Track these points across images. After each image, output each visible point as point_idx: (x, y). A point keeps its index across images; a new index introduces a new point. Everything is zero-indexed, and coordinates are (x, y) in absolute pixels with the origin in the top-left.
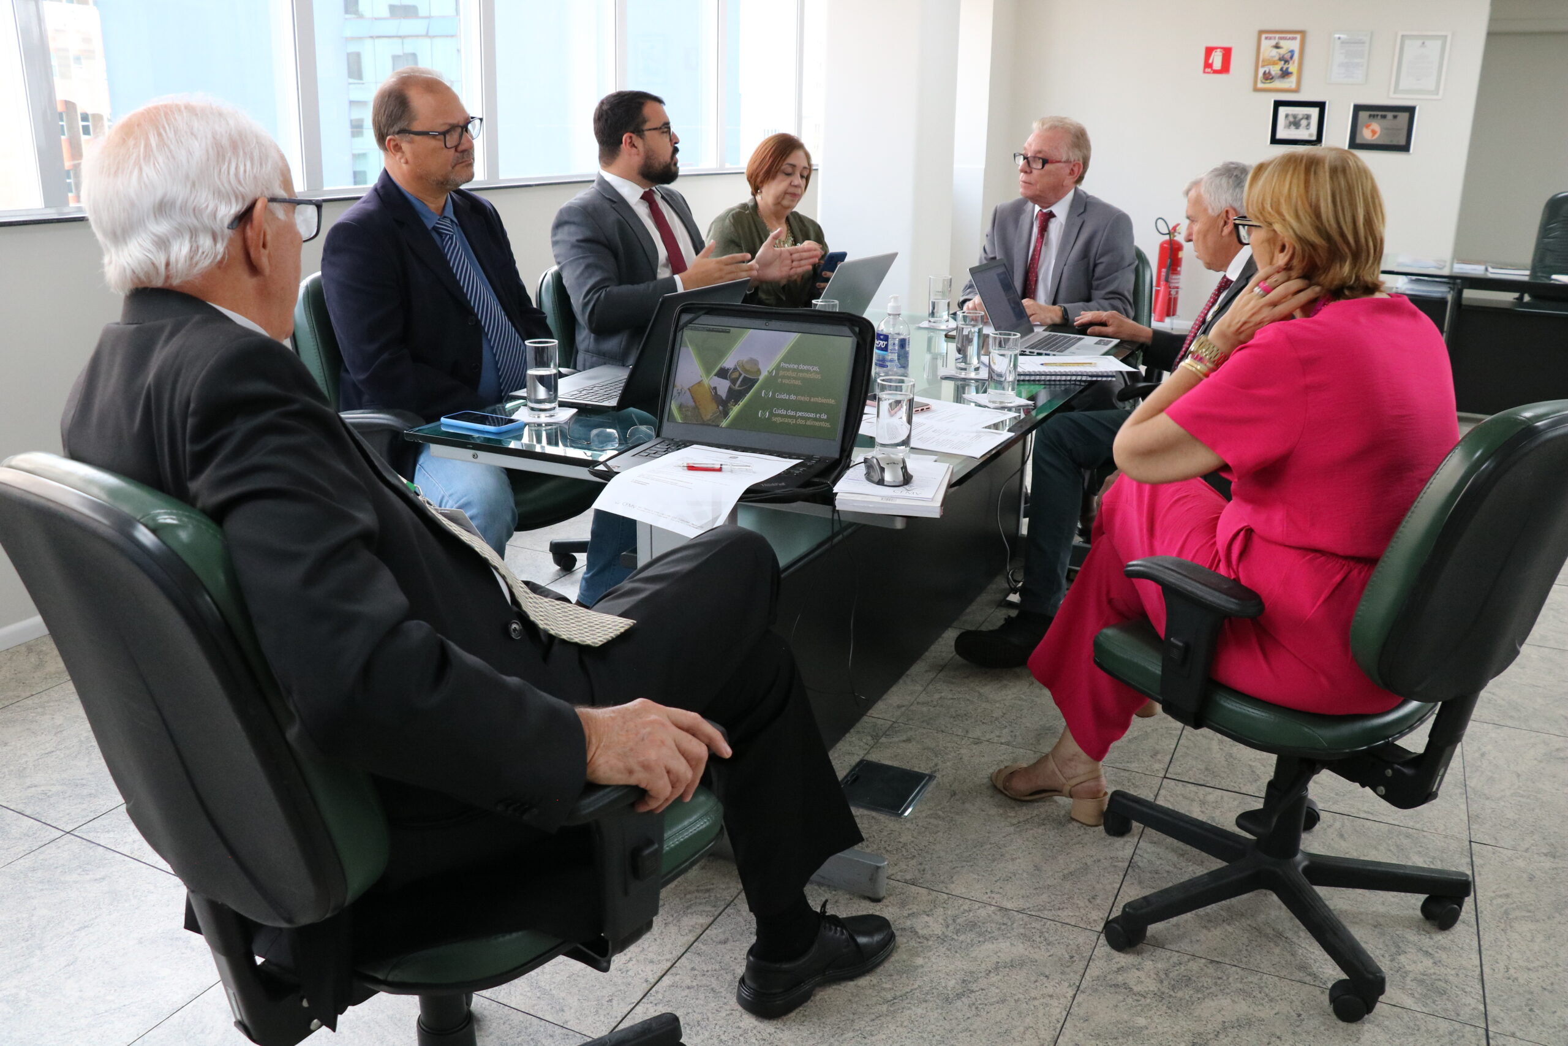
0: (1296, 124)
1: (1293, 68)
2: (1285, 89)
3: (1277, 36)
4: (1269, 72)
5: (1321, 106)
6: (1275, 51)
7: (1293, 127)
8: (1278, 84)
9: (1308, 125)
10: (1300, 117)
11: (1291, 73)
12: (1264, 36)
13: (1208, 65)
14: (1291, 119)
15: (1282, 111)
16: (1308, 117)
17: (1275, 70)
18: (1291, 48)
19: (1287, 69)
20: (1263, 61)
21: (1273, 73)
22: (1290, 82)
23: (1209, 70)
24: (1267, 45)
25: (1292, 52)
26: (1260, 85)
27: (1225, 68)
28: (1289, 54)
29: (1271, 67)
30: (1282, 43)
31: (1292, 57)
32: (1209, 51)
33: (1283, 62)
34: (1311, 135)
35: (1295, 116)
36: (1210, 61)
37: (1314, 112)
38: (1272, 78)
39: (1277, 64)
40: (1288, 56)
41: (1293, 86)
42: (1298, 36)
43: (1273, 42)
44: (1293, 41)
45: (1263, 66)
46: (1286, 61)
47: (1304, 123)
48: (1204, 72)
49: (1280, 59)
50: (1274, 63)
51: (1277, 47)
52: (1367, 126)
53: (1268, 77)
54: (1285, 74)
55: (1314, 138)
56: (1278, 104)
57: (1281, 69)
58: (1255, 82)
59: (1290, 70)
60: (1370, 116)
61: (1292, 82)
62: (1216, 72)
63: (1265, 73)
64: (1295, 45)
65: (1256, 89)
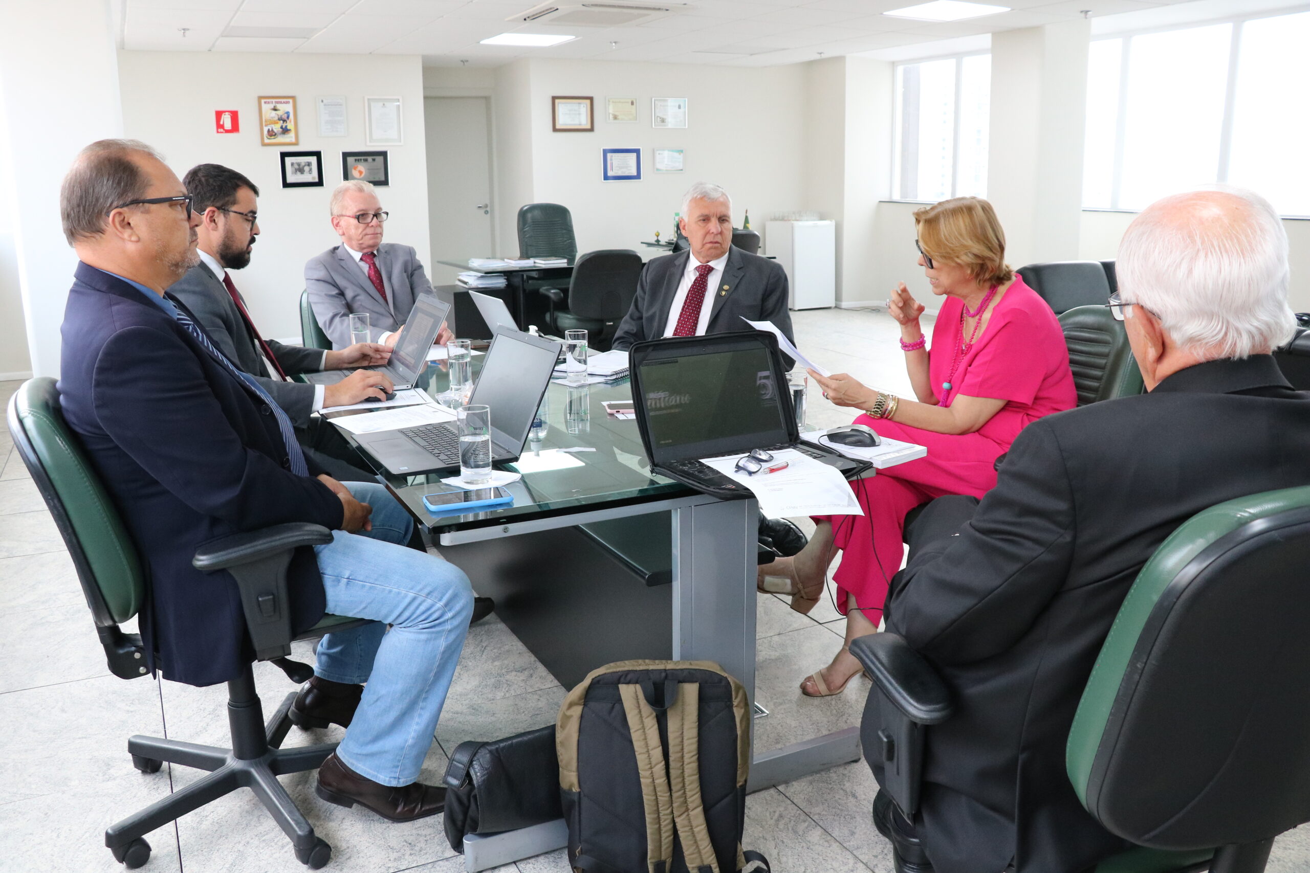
0: (301, 170)
1: (290, 126)
2: (287, 142)
3: (274, 100)
4: (272, 130)
5: (318, 154)
6: (274, 112)
7: (299, 173)
8: (280, 139)
9: (311, 170)
10: (303, 164)
11: (290, 130)
12: (263, 101)
13: (220, 126)
14: (296, 167)
15: (288, 160)
16: (309, 164)
17: (277, 128)
18: (287, 110)
19: (286, 127)
20: (266, 121)
21: (275, 130)
22: (290, 137)
23: (221, 130)
24: (266, 108)
25: (288, 113)
26: (267, 141)
27: (235, 128)
28: (286, 115)
29: (273, 125)
30: (279, 106)
31: (288, 117)
32: (219, 114)
33: (282, 122)
34: (314, 178)
35: (299, 164)
36: (221, 123)
37: (313, 160)
38: (276, 134)
39: (277, 123)
40: (285, 117)
41: (293, 140)
42: (291, 101)
43: (272, 106)
44: (288, 105)
45: (266, 125)
46: (284, 121)
47: (307, 169)
48: (218, 132)
49: (279, 119)
50: (275, 123)
51: (275, 109)
52: (355, 168)
53: (271, 134)
54: (285, 131)
55: (317, 180)
56: (284, 155)
57: (282, 127)
58: (262, 139)
59: (288, 128)
60: (356, 160)
61: (292, 137)
62: (227, 131)
63: (269, 131)
64: (289, 108)
65: (264, 145)
